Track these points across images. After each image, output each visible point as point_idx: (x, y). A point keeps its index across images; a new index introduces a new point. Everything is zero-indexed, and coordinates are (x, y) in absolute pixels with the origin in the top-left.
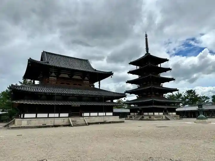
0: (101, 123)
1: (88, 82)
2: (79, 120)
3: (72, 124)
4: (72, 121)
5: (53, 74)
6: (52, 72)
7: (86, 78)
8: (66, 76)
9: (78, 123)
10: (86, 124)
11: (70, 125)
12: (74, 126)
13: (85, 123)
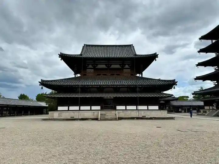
0: (138, 118)
1: (129, 70)
2: (110, 114)
3: (99, 117)
4: (101, 115)
5: (90, 66)
6: (88, 65)
7: (127, 66)
8: (104, 66)
9: (107, 117)
10: (115, 119)
11: (97, 119)
12: (101, 120)
13: (115, 117)
